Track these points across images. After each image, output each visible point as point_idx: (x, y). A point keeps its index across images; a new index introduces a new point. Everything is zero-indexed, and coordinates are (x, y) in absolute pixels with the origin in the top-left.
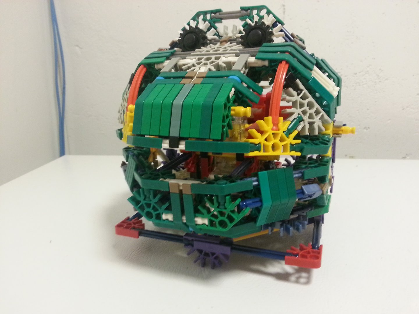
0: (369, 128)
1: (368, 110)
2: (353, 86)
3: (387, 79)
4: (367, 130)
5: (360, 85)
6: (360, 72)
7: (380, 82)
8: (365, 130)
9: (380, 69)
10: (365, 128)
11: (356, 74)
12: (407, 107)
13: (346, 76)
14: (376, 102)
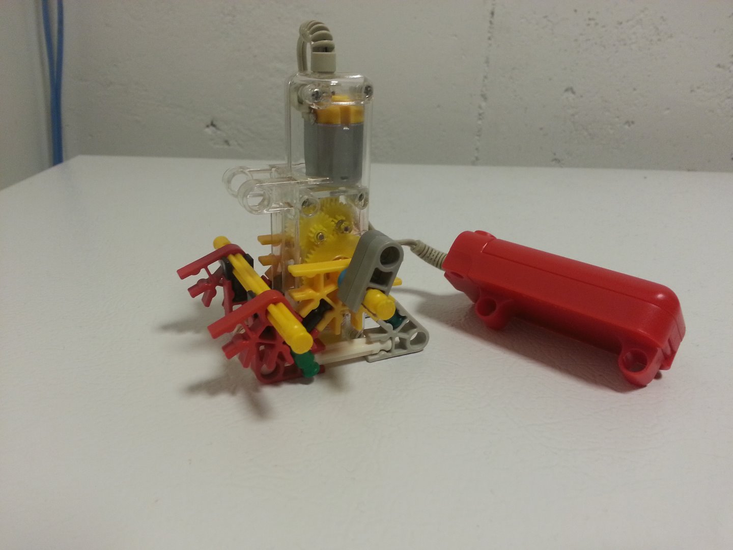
0: (633, 123)
1: (635, 89)
2: (614, 45)
3: (671, 36)
4: (629, 126)
5: (625, 45)
6: (628, 21)
7: (659, 40)
8: (626, 127)
9: (662, 17)
10: (627, 122)
11: (621, 23)
12: (698, 88)
13: (604, 27)
14: (649, 76)
